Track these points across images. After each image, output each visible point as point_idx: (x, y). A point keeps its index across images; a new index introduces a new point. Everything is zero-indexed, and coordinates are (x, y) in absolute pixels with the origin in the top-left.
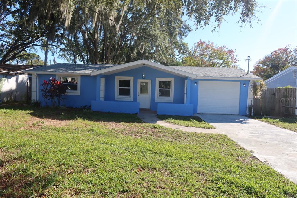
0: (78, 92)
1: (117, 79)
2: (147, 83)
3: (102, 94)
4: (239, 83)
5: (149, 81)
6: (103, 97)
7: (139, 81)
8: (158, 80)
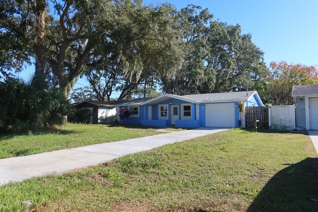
0: (138, 116)
1: (160, 106)
2: (176, 108)
3: (150, 116)
4: (234, 104)
5: (178, 106)
6: (150, 117)
7: (172, 107)
8: (183, 105)
